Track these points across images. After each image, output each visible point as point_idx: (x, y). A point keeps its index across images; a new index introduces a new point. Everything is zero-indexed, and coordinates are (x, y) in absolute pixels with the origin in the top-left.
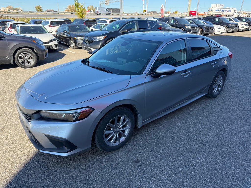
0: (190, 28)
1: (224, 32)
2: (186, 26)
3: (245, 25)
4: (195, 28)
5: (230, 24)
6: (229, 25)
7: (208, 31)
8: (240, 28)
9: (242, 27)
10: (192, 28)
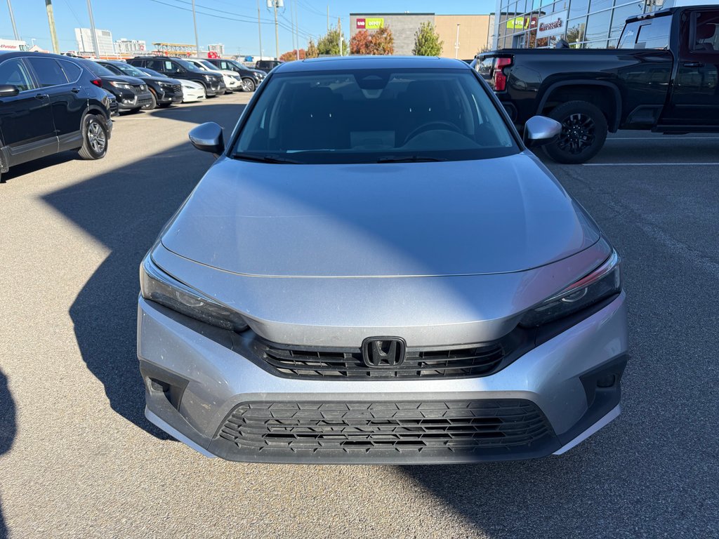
0: (127, 87)
1: (202, 97)
2: (114, 83)
3: (235, 77)
4: (142, 88)
5: (205, 75)
6: (205, 78)
7: (172, 94)
8: (228, 86)
9: (231, 84)
10: (135, 86)
